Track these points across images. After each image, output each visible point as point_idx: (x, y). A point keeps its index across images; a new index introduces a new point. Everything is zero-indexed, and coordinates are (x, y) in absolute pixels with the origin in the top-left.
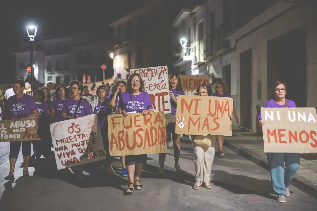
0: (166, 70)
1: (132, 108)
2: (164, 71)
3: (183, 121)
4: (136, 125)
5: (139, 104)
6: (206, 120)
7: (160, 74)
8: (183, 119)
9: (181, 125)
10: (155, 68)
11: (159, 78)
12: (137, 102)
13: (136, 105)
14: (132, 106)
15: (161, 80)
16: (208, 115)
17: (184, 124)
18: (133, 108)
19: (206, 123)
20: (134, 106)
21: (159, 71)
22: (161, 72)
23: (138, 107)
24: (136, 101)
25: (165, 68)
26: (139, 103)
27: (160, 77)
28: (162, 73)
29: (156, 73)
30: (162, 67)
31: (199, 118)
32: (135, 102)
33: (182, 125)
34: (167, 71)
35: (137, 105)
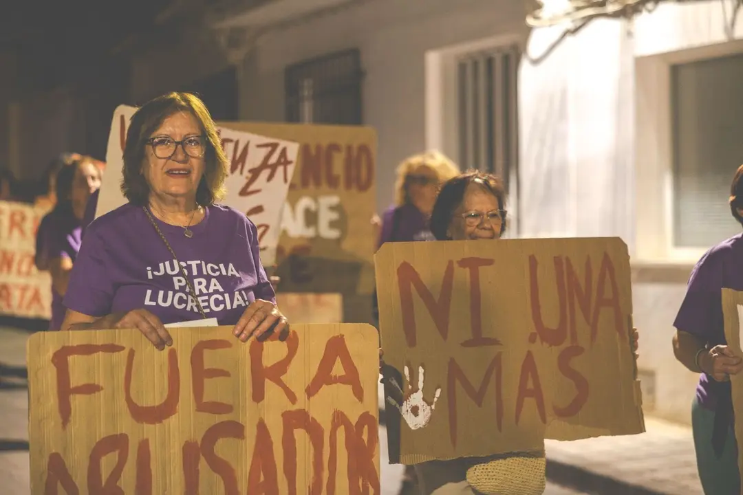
0: (287, 163)
1: (181, 301)
2: (278, 163)
3: (421, 385)
4: (205, 399)
5: (214, 281)
6: (529, 365)
7: (255, 173)
8: (421, 378)
9: (415, 411)
10: (243, 137)
11: (244, 192)
12: (199, 267)
13: (197, 287)
14: (175, 292)
15: (252, 201)
16: (532, 339)
17: (429, 404)
18: (186, 302)
19: (530, 385)
20: (187, 290)
21: (255, 158)
22: (264, 165)
23: (210, 295)
24: (194, 264)
25: (284, 151)
26: (213, 270)
27: (252, 188)
28: (265, 174)
29: (238, 162)
30: (274, 146)
31: (497, 363)
32: (189, 268)
33: (420, 412)
34: (291, 169)
35: (207, 287)
